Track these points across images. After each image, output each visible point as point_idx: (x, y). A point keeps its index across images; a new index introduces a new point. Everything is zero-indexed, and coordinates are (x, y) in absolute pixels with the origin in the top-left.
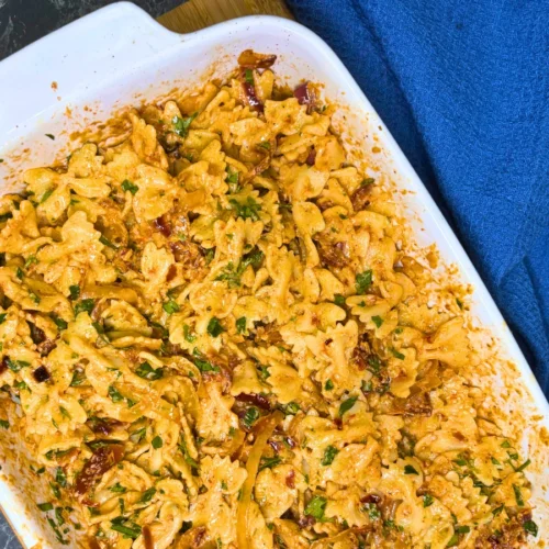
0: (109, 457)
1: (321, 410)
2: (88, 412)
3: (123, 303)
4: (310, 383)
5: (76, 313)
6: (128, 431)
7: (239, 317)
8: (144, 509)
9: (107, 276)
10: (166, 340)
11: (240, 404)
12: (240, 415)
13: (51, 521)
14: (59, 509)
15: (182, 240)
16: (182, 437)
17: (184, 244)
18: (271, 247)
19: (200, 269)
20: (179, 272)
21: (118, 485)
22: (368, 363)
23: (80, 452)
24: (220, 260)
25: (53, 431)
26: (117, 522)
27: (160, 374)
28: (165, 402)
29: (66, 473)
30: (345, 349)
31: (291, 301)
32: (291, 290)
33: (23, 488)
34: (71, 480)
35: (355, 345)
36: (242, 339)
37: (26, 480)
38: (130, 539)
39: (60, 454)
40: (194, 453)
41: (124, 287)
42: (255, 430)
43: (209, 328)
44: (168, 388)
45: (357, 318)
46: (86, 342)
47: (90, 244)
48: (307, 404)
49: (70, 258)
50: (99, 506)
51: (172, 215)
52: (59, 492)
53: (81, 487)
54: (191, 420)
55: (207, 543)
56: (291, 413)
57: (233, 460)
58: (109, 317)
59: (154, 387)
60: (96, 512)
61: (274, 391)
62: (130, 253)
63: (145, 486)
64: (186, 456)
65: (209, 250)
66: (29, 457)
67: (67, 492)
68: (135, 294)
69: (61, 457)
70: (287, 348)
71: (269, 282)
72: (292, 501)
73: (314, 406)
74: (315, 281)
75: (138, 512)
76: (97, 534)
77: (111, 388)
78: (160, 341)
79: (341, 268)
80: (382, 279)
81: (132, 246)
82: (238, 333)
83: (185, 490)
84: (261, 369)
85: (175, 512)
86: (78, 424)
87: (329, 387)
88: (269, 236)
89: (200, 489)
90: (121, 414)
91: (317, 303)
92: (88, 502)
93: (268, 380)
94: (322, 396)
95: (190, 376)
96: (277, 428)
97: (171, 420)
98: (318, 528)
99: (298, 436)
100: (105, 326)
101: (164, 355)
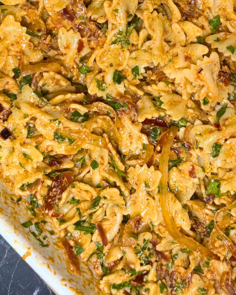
0: (64, 181)
1: (203, 119)
2: (43, 153)
3: (52, 73)
4: (192, 103)
5: (20, 87)
6: (72, 160)
7: (133, 67)
8: (95, 212)
9: (36, 57)
10: (86, 93)
11: (146, 126)
12: (148, 134)
13: (33, 233)
14: (37, 224)
15: (83, 21)
16: (111, 157)
17: (85, 24)
18: (145, 13)
19: (99, 39)
20: (85, 44)
21: (73, 199)
22: (231, 80)
23: (43, 182)
24: (112, 29)
25: (22, 171)
26: (78, 225)
27: (87, 117)
28: (94, 135)
29: (36, 198)
30: (212, 74)
31: (167, 48)
32: (165, 41)
33: (9, 215)
34: (41, 202)
35: (219, 69)
36: (138, 82)
37: (10, 208)
38: (89, 235)
39: (30, 186)
40: (122, 167)
41: (50, 62)
42: (161, 143)
43: (114, 78)
44: (95, 126)
45: (216, 50)
46: (32, 105)
47: (21, 37)
48: (193, 118)
49: (9, 50)
50: (63, 216)
51: (72, 5)
52: (34, 212)
53: (48, 206)
54: (115, 145)
55: (143, 227)
56: (182, 126)
57: (149, 166)
58: (43, 85)
59: (85, 127)
60: (63, 221)
61: (168, 113)
62: (49, 38)
63: (92, 196)
64: (116, 170)
65: (103, 24)
66: (9, 192)
67: (40, 211)
68: (59, 65)
69: (31, 188)
70: (171, 81)
71: (149, 38)
72: (196, 186)
73: (198, 118)
74: (181, 31)
75: (91, 215)
76: (66, 235)
77: (56, 134)
78: (83, 94)
79: (197, 18)
80: (227, 20)
81: (49, 32)
82: (135, 78)
83: (121, 194)
84: (155, 100)
85: (116, 210)
86: (38, 162)
87: (206, 102)
88: (143, 6)
89: (131, 191)
90: (66, 150)
91: (185, 46)
92: (56, 215)
93: (163, 106)
94: (202, 110)
95: (108, 114)
96: (175, 138)
97: (101, 147)
98: (217, 201)
99: (191, 141)
100: (42, 92)
101: (87, 104)
